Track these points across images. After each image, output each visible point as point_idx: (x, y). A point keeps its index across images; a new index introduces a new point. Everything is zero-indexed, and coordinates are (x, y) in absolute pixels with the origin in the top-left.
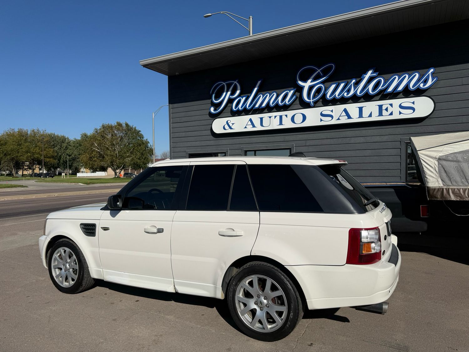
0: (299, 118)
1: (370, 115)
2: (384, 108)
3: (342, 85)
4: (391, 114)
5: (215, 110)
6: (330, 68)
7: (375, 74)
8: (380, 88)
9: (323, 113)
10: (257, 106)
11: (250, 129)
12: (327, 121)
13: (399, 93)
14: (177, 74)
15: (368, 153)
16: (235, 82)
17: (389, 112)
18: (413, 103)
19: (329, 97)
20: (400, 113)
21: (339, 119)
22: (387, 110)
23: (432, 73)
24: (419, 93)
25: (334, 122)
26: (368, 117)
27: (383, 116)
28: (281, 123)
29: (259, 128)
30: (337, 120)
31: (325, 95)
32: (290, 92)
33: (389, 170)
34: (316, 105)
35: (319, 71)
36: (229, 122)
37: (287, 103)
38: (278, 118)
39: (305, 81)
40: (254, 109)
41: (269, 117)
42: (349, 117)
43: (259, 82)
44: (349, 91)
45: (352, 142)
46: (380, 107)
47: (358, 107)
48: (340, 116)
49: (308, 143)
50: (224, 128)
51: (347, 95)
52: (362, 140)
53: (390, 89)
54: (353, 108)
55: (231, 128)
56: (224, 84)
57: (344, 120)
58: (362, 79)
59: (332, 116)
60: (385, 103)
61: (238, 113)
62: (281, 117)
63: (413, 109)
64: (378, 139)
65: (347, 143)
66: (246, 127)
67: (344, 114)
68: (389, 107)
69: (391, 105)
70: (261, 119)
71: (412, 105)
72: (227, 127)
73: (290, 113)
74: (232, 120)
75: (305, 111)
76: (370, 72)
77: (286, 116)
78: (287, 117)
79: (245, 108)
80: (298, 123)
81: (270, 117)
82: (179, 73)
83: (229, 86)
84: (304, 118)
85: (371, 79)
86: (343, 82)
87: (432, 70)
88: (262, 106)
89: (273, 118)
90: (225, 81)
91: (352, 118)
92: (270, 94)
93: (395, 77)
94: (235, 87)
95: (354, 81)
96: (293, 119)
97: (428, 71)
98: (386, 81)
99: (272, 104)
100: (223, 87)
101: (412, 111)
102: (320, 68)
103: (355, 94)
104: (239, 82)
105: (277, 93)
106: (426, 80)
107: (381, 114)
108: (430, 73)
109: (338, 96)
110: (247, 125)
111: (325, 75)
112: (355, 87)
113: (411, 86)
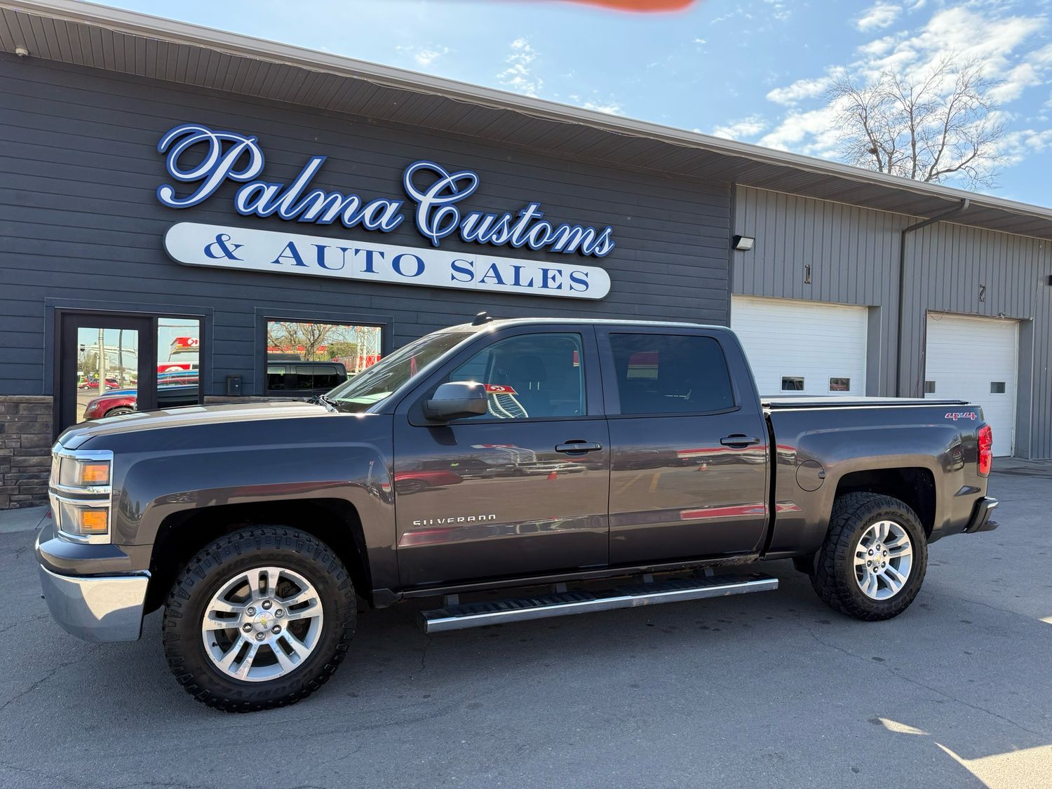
1: (531, 284)
2: (550, 274)
3: (489, 219)
4: (560, 287)
5: (176, 197)
6: (469, 180)
7: (539, 215)
8: (545, 240)
9: (456, 263)
10: (310, 215)
11: (288, 266)
12: (463, 282)
13: (569, 254)
14: (20, 51)
16: (248, 142)
17: (557, 284)
19: (468, 236)
21: (483, 281)
22: (554, 278)
23: (611, 236)
24: (593, 259)
25: (474, 285)
28: (369, 268)
29: (313, 269)
30: (481, 282)
31: (458, 230)
32: (390, 205)
34: (444, 244)
35: (449, 179)
36: (224, 238)
37: (384, 226)
38: (363, 255)
39: (424, 191)
40: (300, 220)
41: (341, 248)
42: (500, 281)
43: (316, 163)
44: (499, 233)
46: (545, 272)
49: (423, 318)
50: (208, 251)
51: (497, 239)
53: (559, 246)
54: (506, 265)
55: (229, 255)
56: (213, 136)
57: (491, 285)
58: (519, 217)
60: (552, 267)
61: (253, 221)
62: (369, 255)
66: (277, 262)
67: (492, 273)
68: (558, 274)
69: (560, 272)
72: (216, 249)
73: (392, 251)
74: (235, 234)
75: (424, 253)
76: (533, 207)
77: (382, 254)
79: (276, 214)
80: (408, 275)
81: (344, 250)
82: (29, 53)
83: (227, 145)
84: (421, 267)
85: (534, 221)
86: (491, 214)
87: (609, 230)
88: (324, 220)
89: (350, 253)
90: (213, 131)
91: (504, 284)
92: (345, 197)
93: (566, 228)
94: (247, 154)
95: (508, 217)
96: (396, 264)
97: (603, 230)
98: (554, 230)
99: (350, 219)
100: (207, 143)
101: (585, 287)
102: (451, 174)
103: (509, 241)
104: (258, 144)
105: (362, 200)
106: (602, 243)
107: (545, 285)
108: (607, 233)
109: (483, 238)
110: (280, 256)
111: (460, 191)
112: (510, 228)
113: (585, 246)
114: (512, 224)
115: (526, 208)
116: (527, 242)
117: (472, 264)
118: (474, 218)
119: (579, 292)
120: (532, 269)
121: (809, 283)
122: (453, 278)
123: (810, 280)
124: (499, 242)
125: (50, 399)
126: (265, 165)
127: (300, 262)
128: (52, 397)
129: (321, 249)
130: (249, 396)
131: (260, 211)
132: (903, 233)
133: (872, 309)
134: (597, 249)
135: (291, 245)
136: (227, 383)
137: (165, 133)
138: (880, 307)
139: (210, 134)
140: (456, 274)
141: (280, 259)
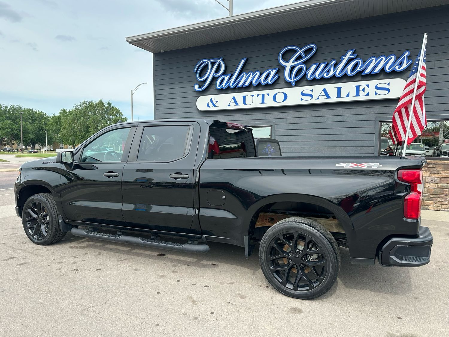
1: (348, 96)
2: (361, 88)
3: (322, 66)
4: (368, 94)
7: (354, 56)
8: (358, 69)
9: (303, 92)
10: (240, 84)
11: (233, 107)
12: (307, 101)
14: (162, 51)
15: (344, 131)
16: (220, 61)
17: (366, 93)
18: (389, 84)
19: (310, 77)
20: (376, 94)
21: (318, 99)
22: (363, 90)
23: (408, 56)
24: (394, 74)
25: (314, 101)
26: (346, 97)
27: (360, 96)
28: (263, 102)
29: (242, 106)
33: (363, 148)
34: (298, 84)
35: (301, 51)
36: (213, 99)
37: (269, 82)
38: (260, 96)
39: (287, 61)
40: (237, 87)
42: (328, 97)
43: (243, 62)
44: (328, 71)
45: (330, 120)
46: (358, 88)
47: (337, 88)
48: (319, 96)
49: (289, 121)
51: (326, 76)
52: (339, 118)
53: (367, 71)
55: (214, 106)
56: (209, 62)
57: (323, 100)
58: (341, 60)
59: (312, 96)
60: (362, 84)
61: (222, 91)
62: (263, 96)
63: (388, 90)
64: (354, 118)
65: (325, 121)
66: (229, 105)
67: (323, 93)
68: (366, 87)
69: (368, 86)
70: (244, 97)
71: (387, 86)
72: (210, 104)
73: (272, 92)
75: (287, 91)
76: (350, 53)
78: (269, 96)
79: (229, 87)
81: (253, 96)
82: (164, 51)
83: (213, 64)
85: (350, 60)
86: (323, 63)
87: (407, 54)
88: (245, 85)
89: (255, 97)
90: (209, 59)
91: (331, 98)
92: (253, 73)
93: (373, 59)
95: (334, 62)
96: (274, 98)
97: (403, 54)
98: (364, 63)
99: (255, 83)
100: (207, 66)
101: (388, 92)
102: (301, 49)
103: (334, 75)
104: (223, 60)
105: (260, 72)
106: (402, 62)
107: (358, 94)
108: (405, 55)
109: (318, 76)
112: (335, 68)
113: (387, 68)
114: (336, 65)
115: (345, 55)
116: (346, 73)
117: (312, 91)
118: (314, 67)
131: (224, 87)
137: (196, 65)
141: (230, 104)
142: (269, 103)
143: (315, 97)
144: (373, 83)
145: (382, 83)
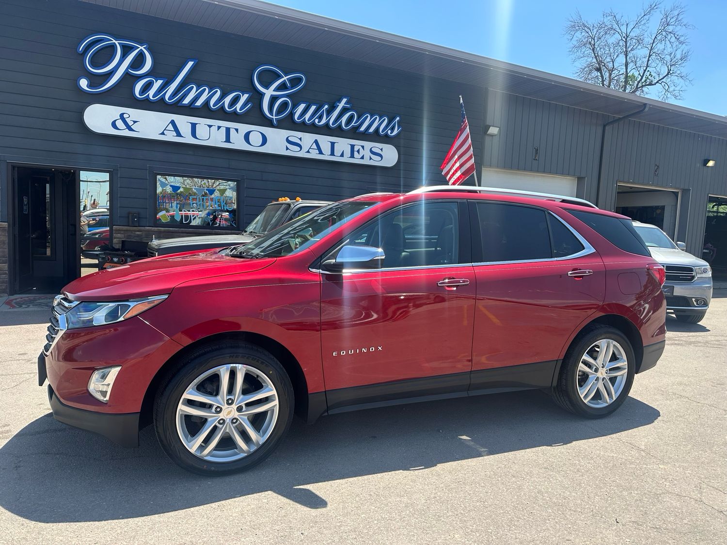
0: (256, 139)
1: (342, 155)
2: (356, 149)
3: (313, 108)
4: (362, 158)
5: (89, 86)
6: (299, 80)
7: (349, 106)
8: (353, 124)
9: (289, 138)
10: (186, 101)
11: (171, 137)
12: (294, 152)
16: (142, 48)
17: (361, 156)
18: (382, 150)
19: (298, 119)
20: (370, 158)
21: (308, 152)
22: (358, 151)
23: (399, 122)
24: (386, 139)
25: (302, 154)
26: (340, 156)
27: (354, 158)
28: (228, 140)
29: (188, 139)
32: (243, 95)
35: (285, 78)
36: (125, 116)
37: (238, 110)
38: (223, 130)
39: (267, 87)
40: (179, 105)
41: (208, 125)
42: (321, 152)
43: (190, 64)
44: (320, 118)
46: (353, 146)
48: (310, 148)
50: (114, 125)
51: (319, 122)
53: (362, 129)
54: (325, 141)
55: (129, 128)
56: (116, 42)
57: (314, 155)
58: (335, 107)
59: (300, 146)
60: (357, 143)
61: (145, 104)
62: (228, 130)
63: (381, 157)
66: (163, 133)
67: (314, 146)
68: (361, 149)
69: (363, 147)
71: (380, 152)
72: (120, 124)
73: (244, 128)
74: (133, 113)
75: (267, 131)
76: (345, 100)
77: (237, 130)
78: (237, 132)
79: (162, 99)
80: (255, 145)
81: (210, 126)
83: (126, 50)
84: (265, 141)
85: (344, 111)
86: (314, 104)
87: (398, 118)
88: (196, 105)
89: (214, 129)
90: (116, 39)
91: (323, 154)
92: (211, 89)
93: (368, 116)
94: (141, 56)
95: (326, 107)
96: (247, 137)
97: (394, 118)
98: (359, 117)
99: (215, 105)
100: (113, 47)
101: (380, 159)
102: (286, 74)
103: (327, 124)
104: (148, 49)
105: (222, 91)
106: (393, 127)
107: (352, 156)
108: (396, 120)
109: (308, 121)
110: (165, 130)
111: (292, 87)
112: (328, 115)
113: (381, 130)
114: (329, 112)
115: (340, 101)
116: (340, 125)
117: (300, 139)
118: (302, 107)
119: (376, 162)
120: (343, 144)
121: (536, 160)
122: (287, 149)
123: (537, 158)
124: (319, 124)
125: (5, 224)
126: (154, 65)
127: (179, 134)
128: (7, 223)
129: (194, 126)
130: (145, 227)
131: (151, 97)
132: (604, 126)
133: (580, 179)
134: (389, 132)
135: (173, 123)
136: (128, 217)
137: (83, 40)
138: (585, 178)
139: (114, 41)
140: (289, 146)
141: (165, 132)
142: (238, 143)
143: (305, 149)
144: (368, 145)
145: (377, 146)
